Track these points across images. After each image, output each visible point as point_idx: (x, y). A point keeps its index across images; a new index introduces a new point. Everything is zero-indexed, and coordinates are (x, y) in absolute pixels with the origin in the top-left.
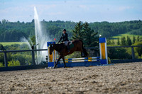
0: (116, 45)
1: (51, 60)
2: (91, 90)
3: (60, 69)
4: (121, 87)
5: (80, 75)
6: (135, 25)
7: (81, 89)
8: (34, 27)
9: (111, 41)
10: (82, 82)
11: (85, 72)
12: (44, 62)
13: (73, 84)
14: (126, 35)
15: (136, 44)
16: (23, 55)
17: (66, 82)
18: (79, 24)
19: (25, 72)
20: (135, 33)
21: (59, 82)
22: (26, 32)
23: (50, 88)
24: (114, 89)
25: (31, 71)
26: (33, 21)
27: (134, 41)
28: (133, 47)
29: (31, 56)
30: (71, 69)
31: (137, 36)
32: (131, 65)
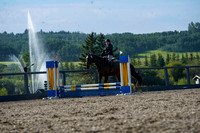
0: (143, 65)
1: (51, 86)
2: (108, 129)
3: (65, 100)
4: (149, 125)
5: (92, 108)
6: (169, 38)
7: (94, 129)
8: (27, 39)
9: (137, 60)
10: (95, 118)
11: (100, 104)
12: (42, 90)
13: (82, 120)
14: (156, 52)
15: (170, 65)
16: (12, 80)
17: (73, 118)
18: (92, 36)
19: (14, 104)
20: (170, 50)
21: (63, 118)
22: (15, 47)
23: (50, 127)
24: (140, 128)
25: (23, 103)
26: (27, 31)
27: (168, 60)
28: (166, 69)
29: (23, 82)
30: (80, 99)
31: (172, 54)
32: (164, 94)
